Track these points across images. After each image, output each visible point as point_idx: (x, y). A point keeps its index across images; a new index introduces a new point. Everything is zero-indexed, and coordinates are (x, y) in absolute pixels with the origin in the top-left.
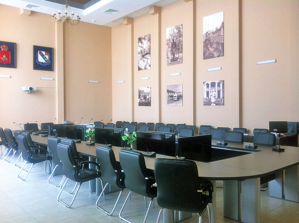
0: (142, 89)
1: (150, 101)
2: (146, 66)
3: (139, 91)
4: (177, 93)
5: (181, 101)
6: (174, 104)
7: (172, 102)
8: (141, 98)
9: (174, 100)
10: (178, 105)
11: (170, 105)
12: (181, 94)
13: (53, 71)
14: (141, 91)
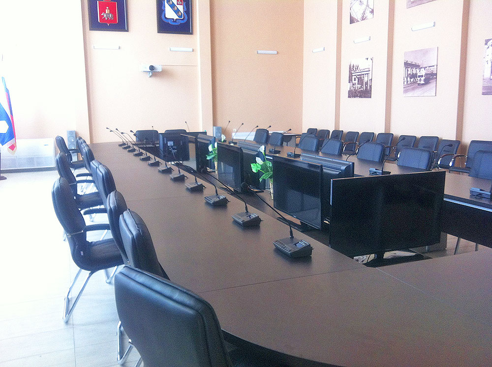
0: (355, 62)
1: (371, 86)
2: (364, 13)
3: (350, 68)
4: (425, 68)
5: (432, 85)
6: (418, 92)
7: (413, 89)
8: (354, 82)
9: (418, 84)
10: (425, 94)
11: (410, 94)
12: (434, 69)
13: (192, 34)
14: (353, 66)
